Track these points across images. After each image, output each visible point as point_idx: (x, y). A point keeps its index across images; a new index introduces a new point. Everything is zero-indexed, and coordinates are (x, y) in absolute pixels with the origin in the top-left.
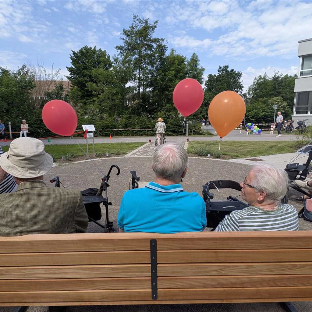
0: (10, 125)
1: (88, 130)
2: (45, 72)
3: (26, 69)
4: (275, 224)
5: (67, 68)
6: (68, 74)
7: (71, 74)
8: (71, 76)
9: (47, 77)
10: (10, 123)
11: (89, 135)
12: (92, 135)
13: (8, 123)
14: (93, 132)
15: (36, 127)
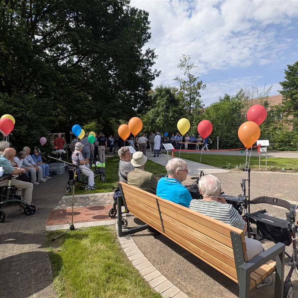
0: (218, 139)
1: (261, 145)
2: (258, 91)
3: (243, 92)
4: (203, 208)
5: (280, 83)
6: (281, 88)
7: (284, 88)
8: (284, 90)
9: (259, 96)
10: (218, 137)
11: (262, 150)
12: (265, 149)
13: (217, 137)
14: (267, 147)
15: (236, 141)
